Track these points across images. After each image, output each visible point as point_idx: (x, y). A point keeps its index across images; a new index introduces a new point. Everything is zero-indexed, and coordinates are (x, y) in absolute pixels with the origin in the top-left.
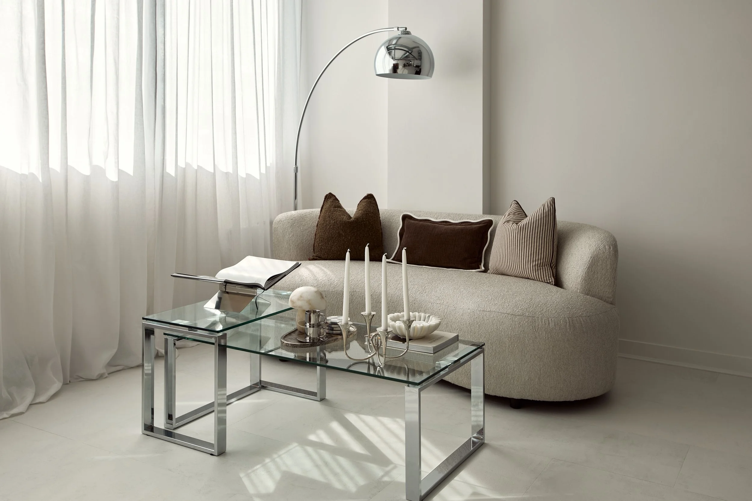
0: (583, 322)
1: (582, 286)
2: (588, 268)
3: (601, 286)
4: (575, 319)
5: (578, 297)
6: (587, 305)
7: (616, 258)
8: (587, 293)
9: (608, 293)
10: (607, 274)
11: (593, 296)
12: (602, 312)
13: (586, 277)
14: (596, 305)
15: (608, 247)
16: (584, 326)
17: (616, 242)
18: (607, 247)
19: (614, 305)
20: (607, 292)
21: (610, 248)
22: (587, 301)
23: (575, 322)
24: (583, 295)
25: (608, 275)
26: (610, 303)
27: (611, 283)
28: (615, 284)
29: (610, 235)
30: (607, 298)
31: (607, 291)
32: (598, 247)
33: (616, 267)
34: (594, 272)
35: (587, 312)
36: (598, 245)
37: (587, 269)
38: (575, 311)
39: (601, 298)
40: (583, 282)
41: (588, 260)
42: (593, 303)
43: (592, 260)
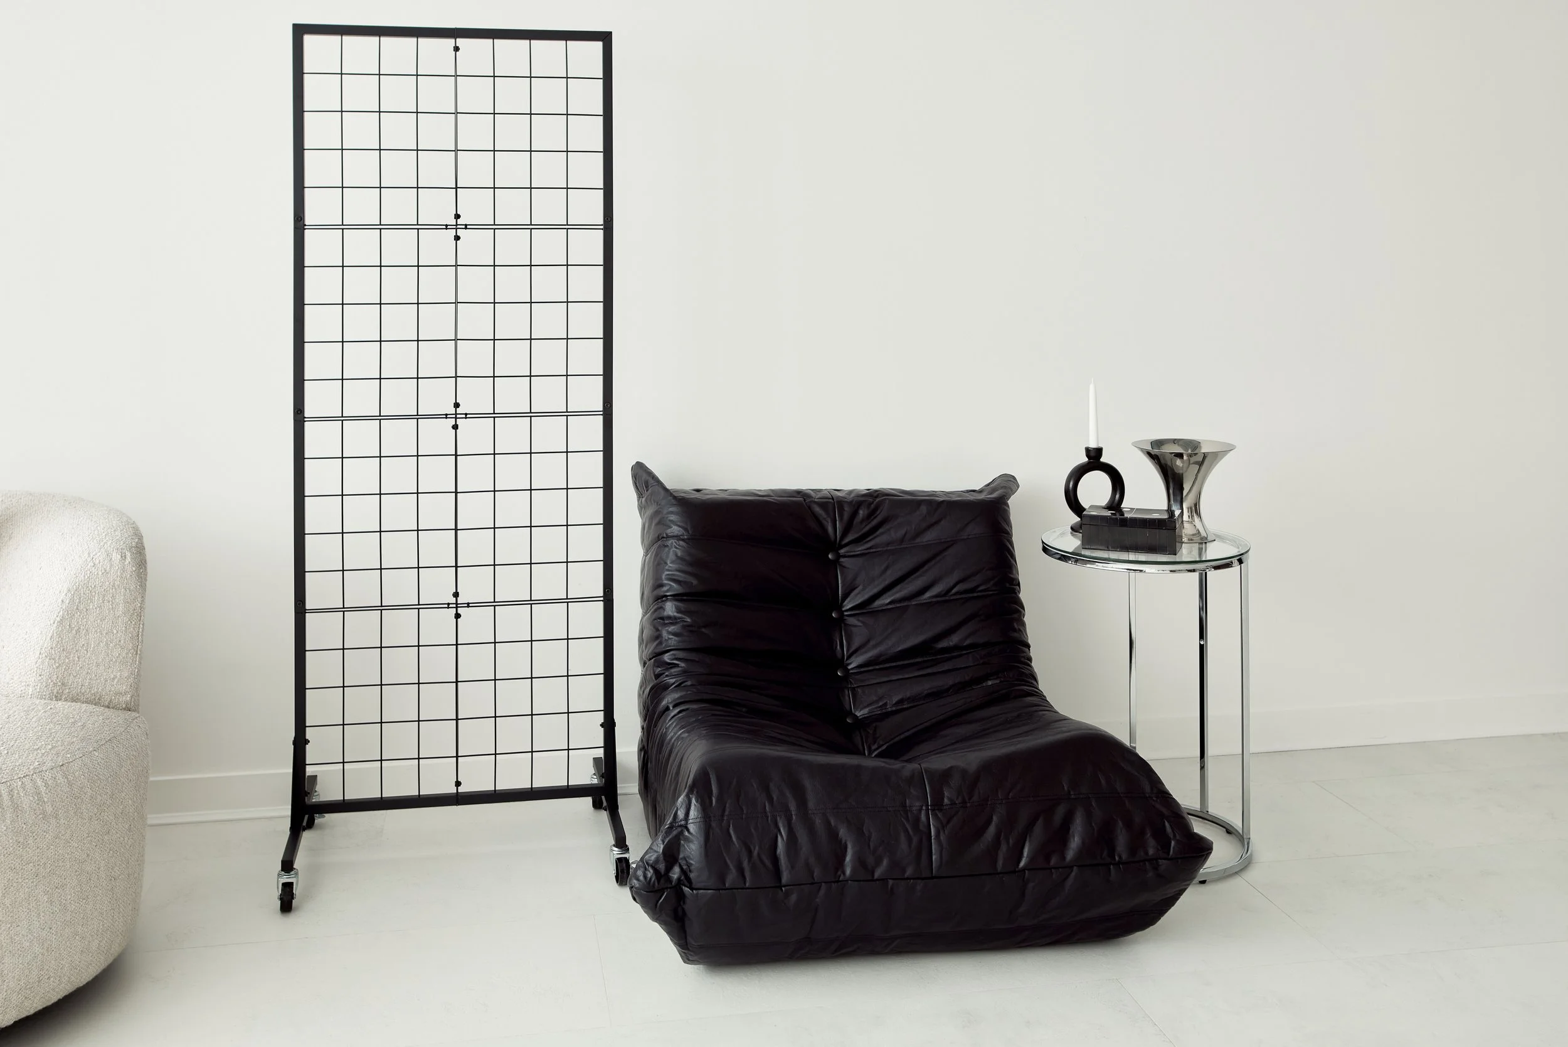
0: (43, 789)
1: (40, 675)
2: (61, 622)
3: (98, 665)
4: (20, 783)
5: (27, 712)
6: (56, 733)
7: (141, 582)
8: (57, 693)
9: (118, 682)
10: (115, 632)
11: (74, 700)
12: (103, 742)
13: (52, 648)
14: (83, 726)
15: (119, 557)
16: (46, 800)
17: (140, 538)
18: (116, 557)
19: (134, 711)
20: (116, 680)
21: (123, 557)
22: (55, 720)
23: (18, 794)
24: (43, 701)
25: (117, 632)
26: (125, 709)
27: (127, 654)
28: (139, 652)
29: (125, 519)
30: (116, 694)
31: (115, 677)
32: (89, 560)
33: (141, 607)
34: (78, 631)
35: (58, 754)
36: (89, 554)
37: (55, 625)
38: (20, 761)
39: (96, 701)
40: (43, 663)
41: (60, 600)
42: (74, 723)
43: (72, 600)
